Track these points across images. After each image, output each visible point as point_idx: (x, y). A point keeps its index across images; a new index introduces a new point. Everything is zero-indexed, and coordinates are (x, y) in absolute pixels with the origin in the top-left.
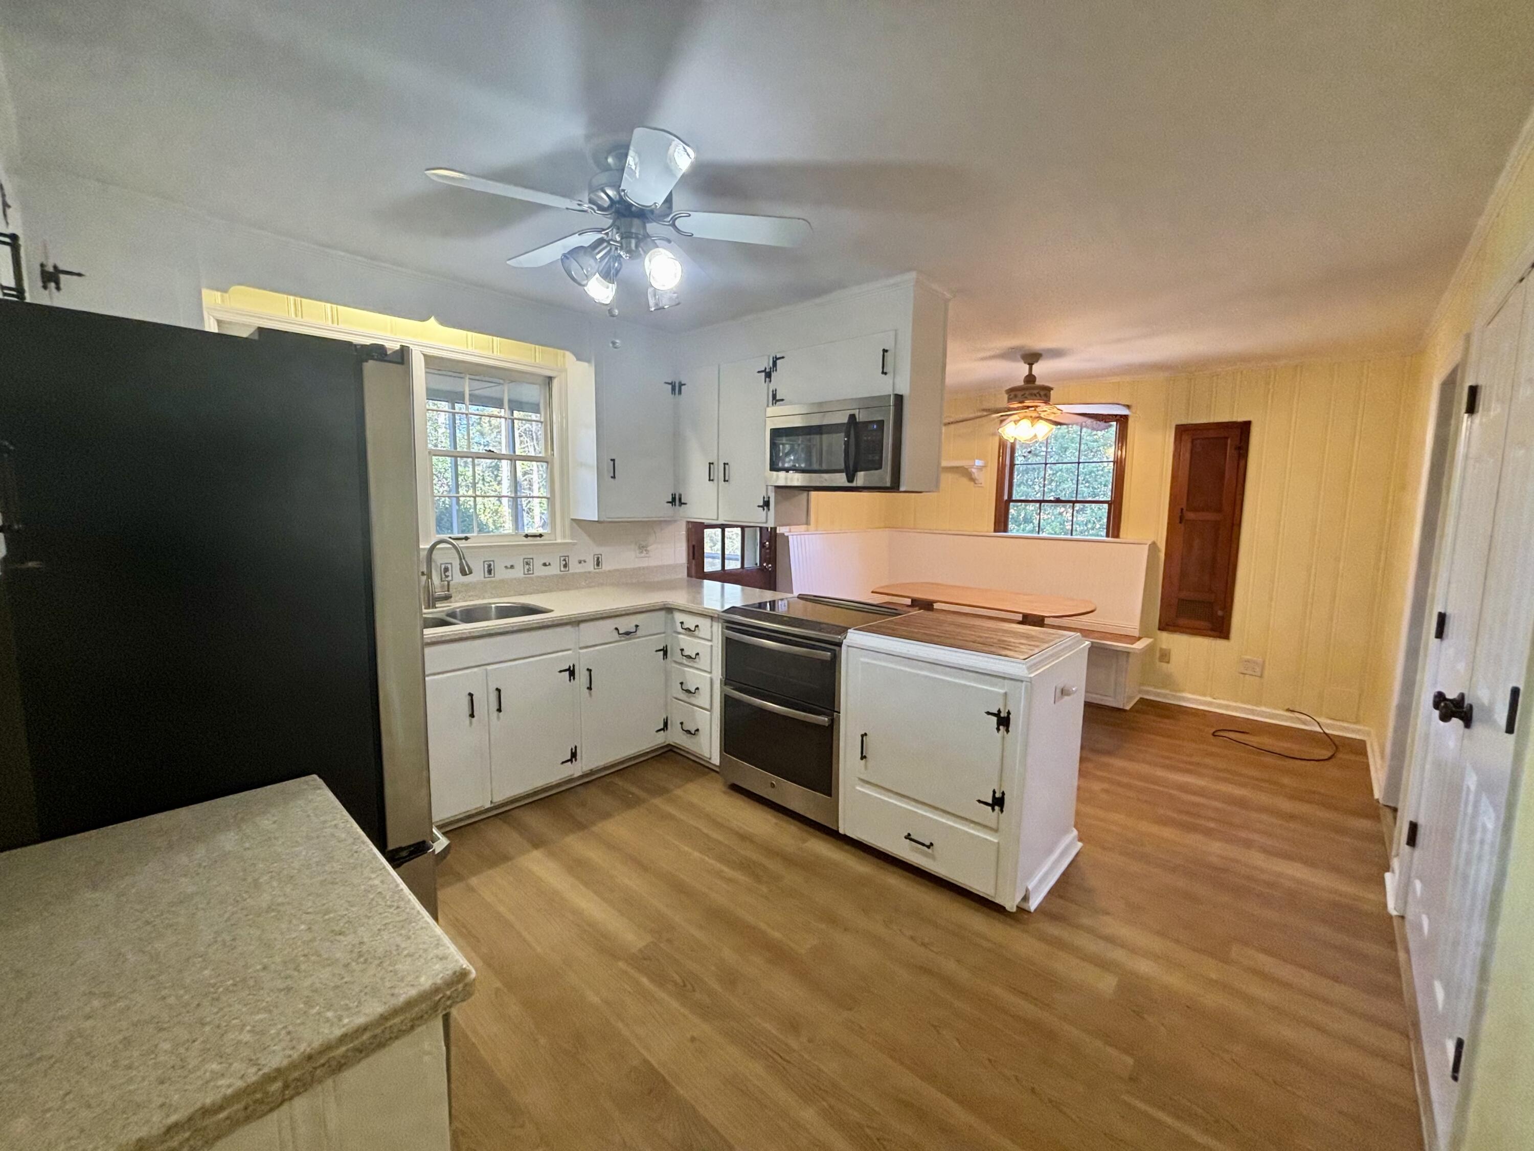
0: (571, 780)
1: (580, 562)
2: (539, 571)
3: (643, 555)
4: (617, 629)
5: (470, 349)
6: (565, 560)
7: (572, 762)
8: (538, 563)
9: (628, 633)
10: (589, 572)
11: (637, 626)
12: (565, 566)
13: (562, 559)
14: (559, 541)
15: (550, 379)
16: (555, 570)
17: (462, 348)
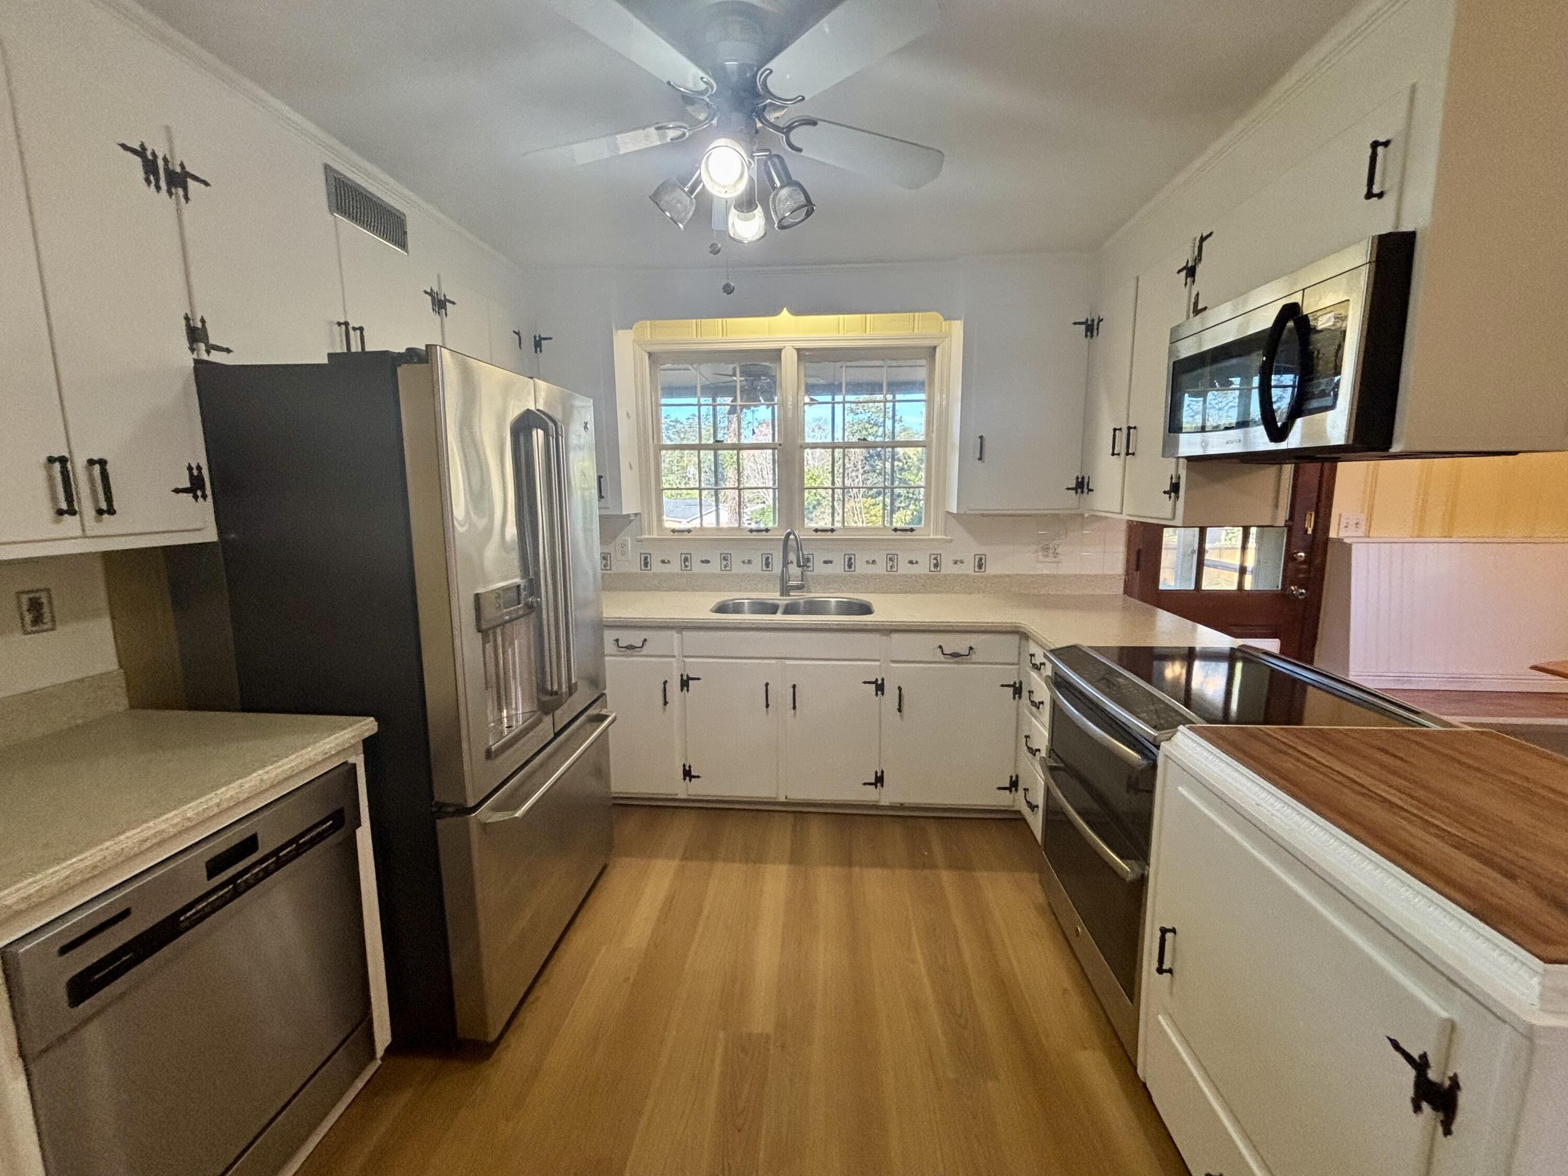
0: (876, 807)
1: (956, 563)
2: (904, 568)
3: (1047, 559)
4: (940, 647)
5: (841, 335)
6: (936, 559)
7: (876, 787)
8: (903, 559)
9: (955, 655)
10: (967, 575)
11: (971, 648)
12: (936, 566)
13: (933, 557)
14: (932, 537)
15: (935, 348)
16: (924, 568)
17: (834, 335)
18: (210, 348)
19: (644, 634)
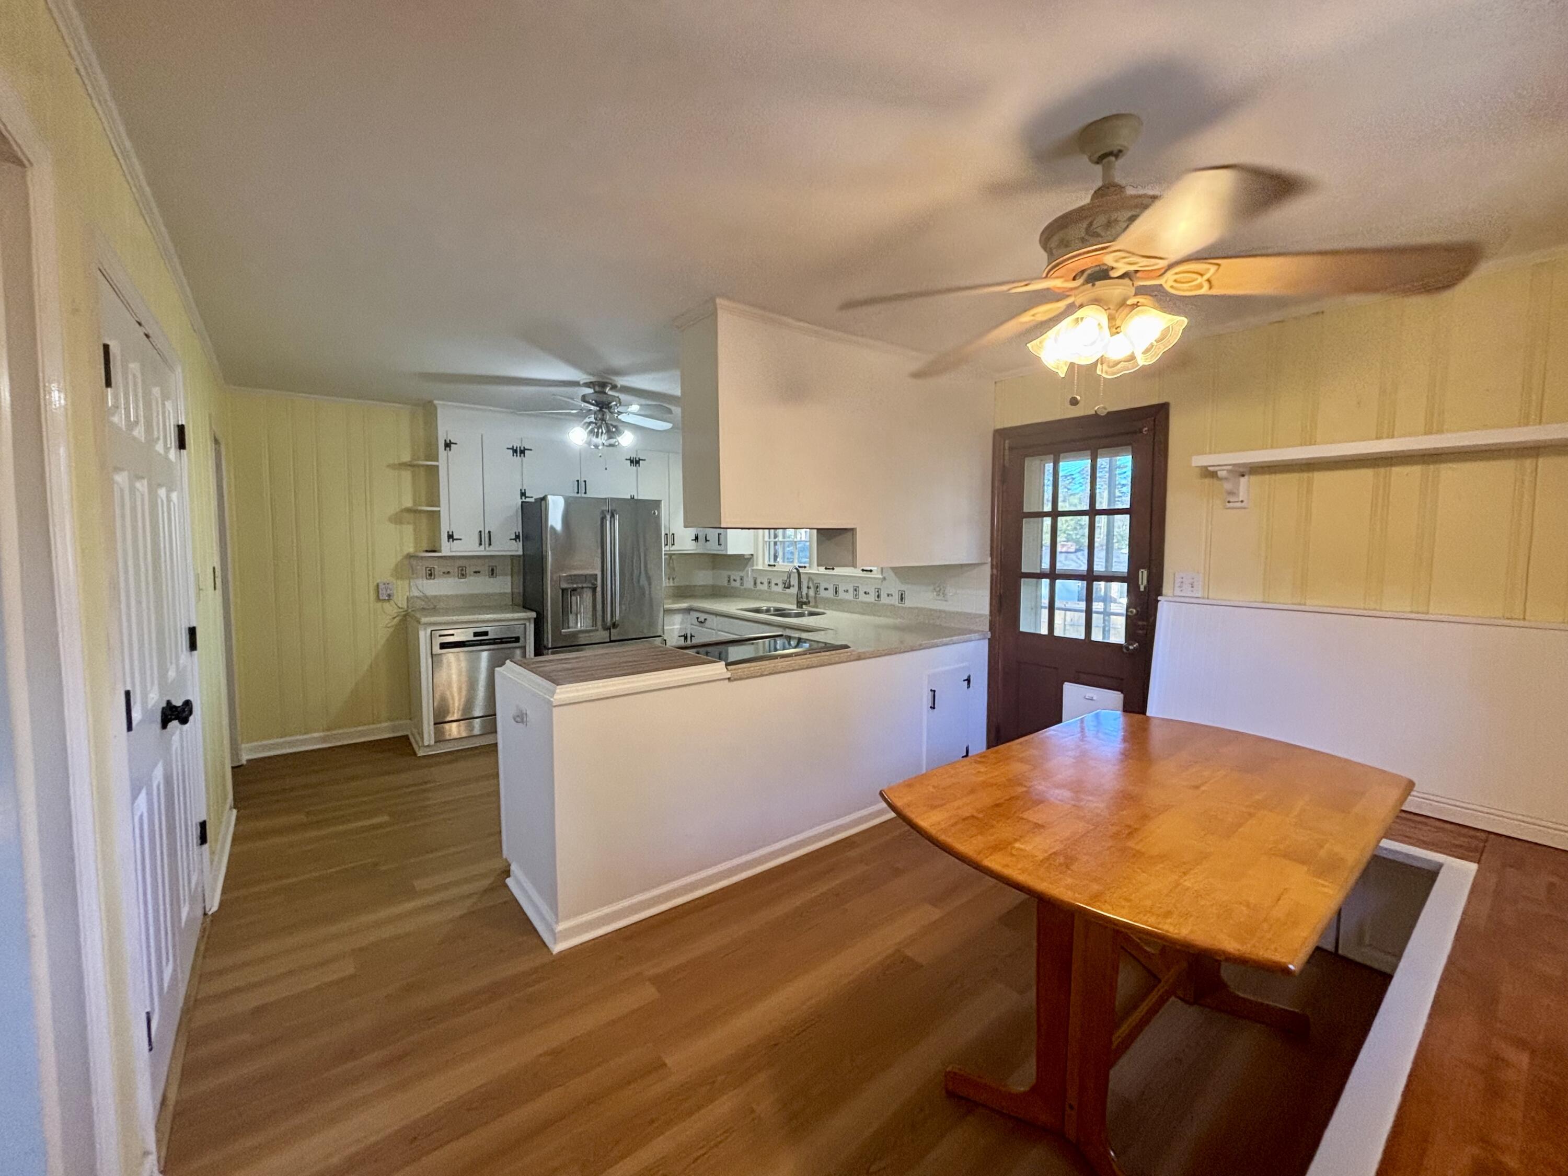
1: (888, 595)
2: (862, 597)
3: (939, 598)
8: (862, 591)
10: (894, 606)
12: (878, 596)
13: (876, 590)
16: (872, 598)
18: (526, 497)
19: (706, 616)
